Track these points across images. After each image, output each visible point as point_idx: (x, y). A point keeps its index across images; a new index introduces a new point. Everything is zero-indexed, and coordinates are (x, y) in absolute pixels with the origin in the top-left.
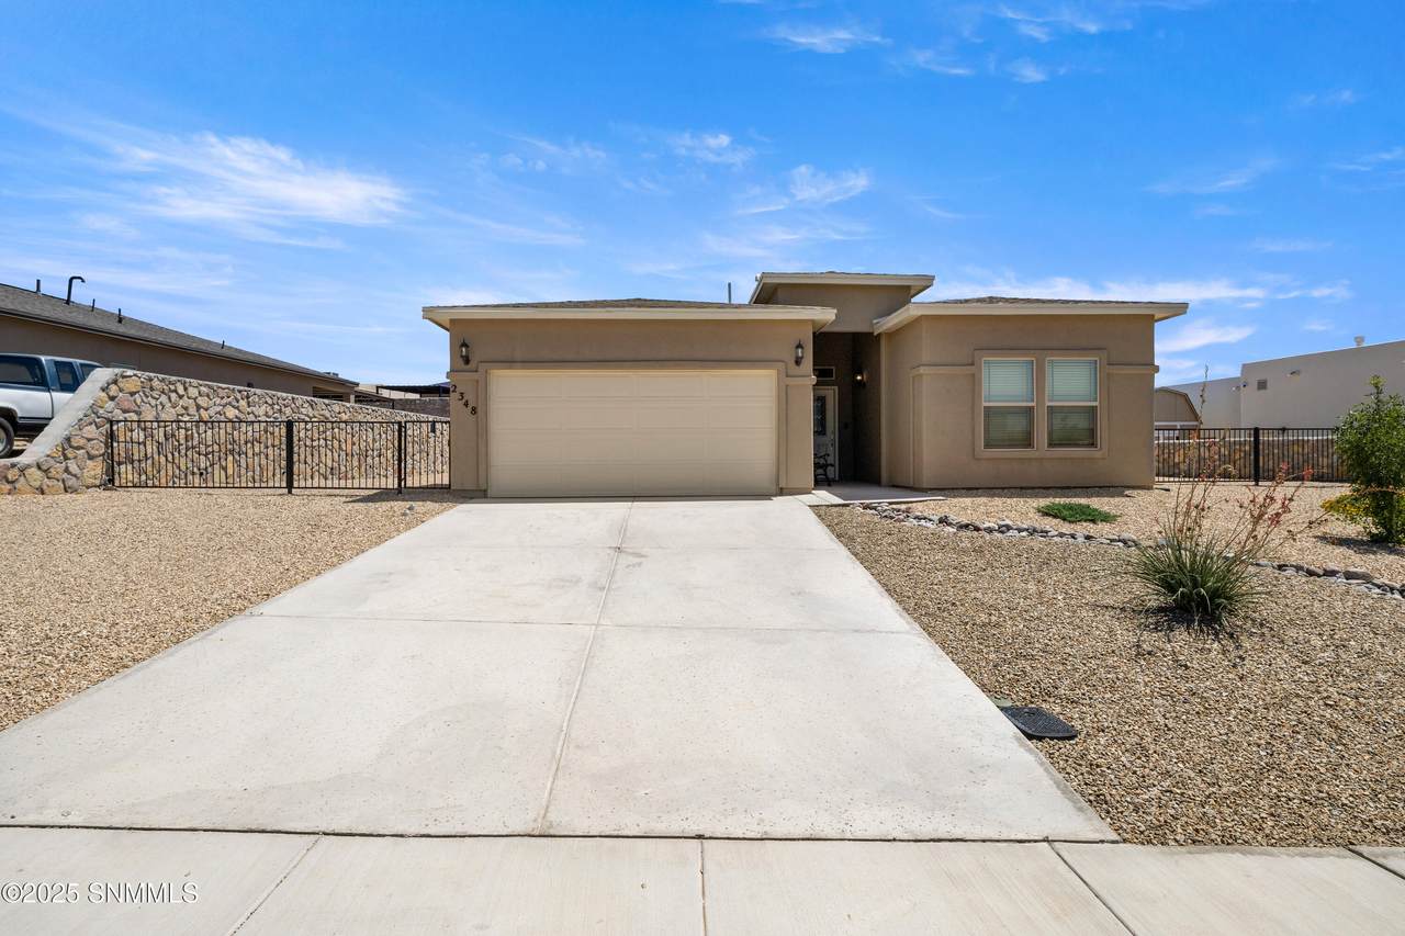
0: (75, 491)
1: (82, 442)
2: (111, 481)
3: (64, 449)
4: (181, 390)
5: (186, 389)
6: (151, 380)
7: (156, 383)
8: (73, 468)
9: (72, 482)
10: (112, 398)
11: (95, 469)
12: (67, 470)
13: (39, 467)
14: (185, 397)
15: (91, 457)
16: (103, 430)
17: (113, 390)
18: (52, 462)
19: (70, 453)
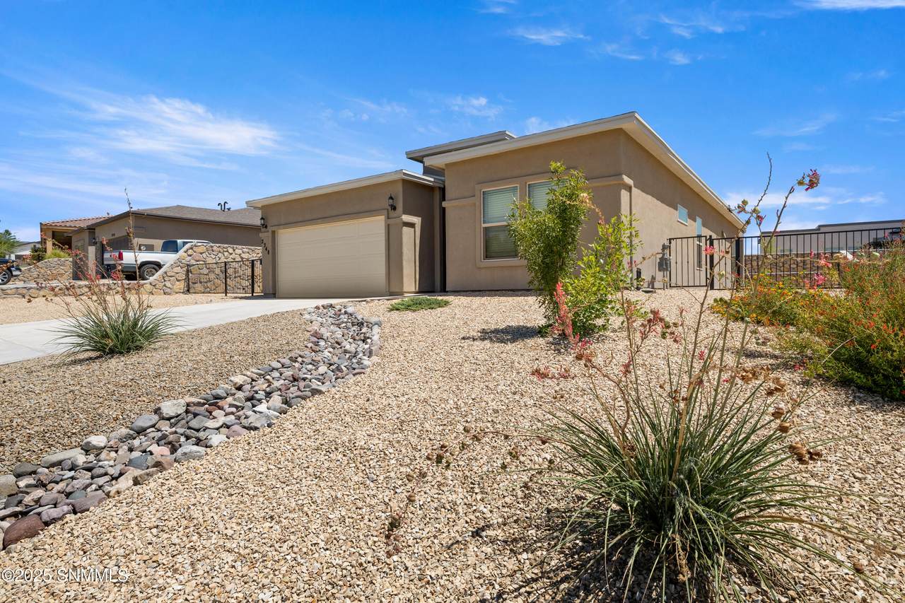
0: (170, 294)
1: (173, 274)
2: (188, 291)
3: (163, 277)
4: (231, 251)
5: (234, 250)
6: (212, 247)
7: (215, 248)
8: (168, 284)
9: (168, 290)
10: (190, 256)
11: (181, 285)
12: (165, 285)
13: (151, 284)
14: (234, 254)
15: (178, 281)
16: (185, 269)
17: (190, 252)
18: (157, 282)
19: (166, 279)
